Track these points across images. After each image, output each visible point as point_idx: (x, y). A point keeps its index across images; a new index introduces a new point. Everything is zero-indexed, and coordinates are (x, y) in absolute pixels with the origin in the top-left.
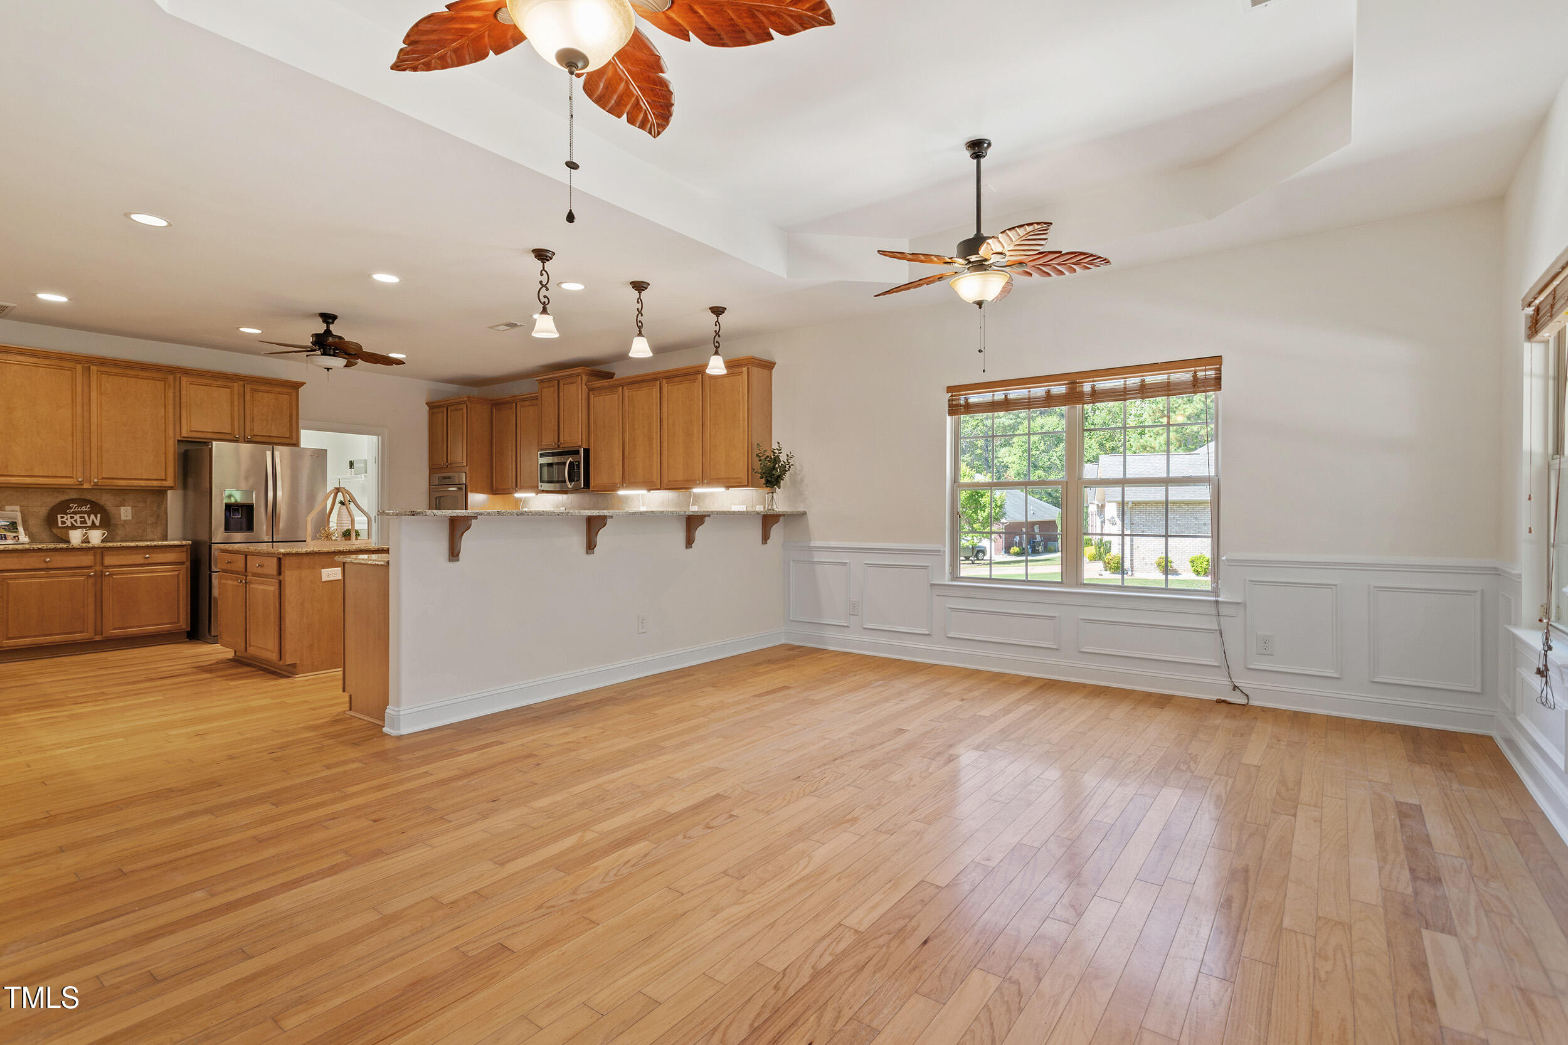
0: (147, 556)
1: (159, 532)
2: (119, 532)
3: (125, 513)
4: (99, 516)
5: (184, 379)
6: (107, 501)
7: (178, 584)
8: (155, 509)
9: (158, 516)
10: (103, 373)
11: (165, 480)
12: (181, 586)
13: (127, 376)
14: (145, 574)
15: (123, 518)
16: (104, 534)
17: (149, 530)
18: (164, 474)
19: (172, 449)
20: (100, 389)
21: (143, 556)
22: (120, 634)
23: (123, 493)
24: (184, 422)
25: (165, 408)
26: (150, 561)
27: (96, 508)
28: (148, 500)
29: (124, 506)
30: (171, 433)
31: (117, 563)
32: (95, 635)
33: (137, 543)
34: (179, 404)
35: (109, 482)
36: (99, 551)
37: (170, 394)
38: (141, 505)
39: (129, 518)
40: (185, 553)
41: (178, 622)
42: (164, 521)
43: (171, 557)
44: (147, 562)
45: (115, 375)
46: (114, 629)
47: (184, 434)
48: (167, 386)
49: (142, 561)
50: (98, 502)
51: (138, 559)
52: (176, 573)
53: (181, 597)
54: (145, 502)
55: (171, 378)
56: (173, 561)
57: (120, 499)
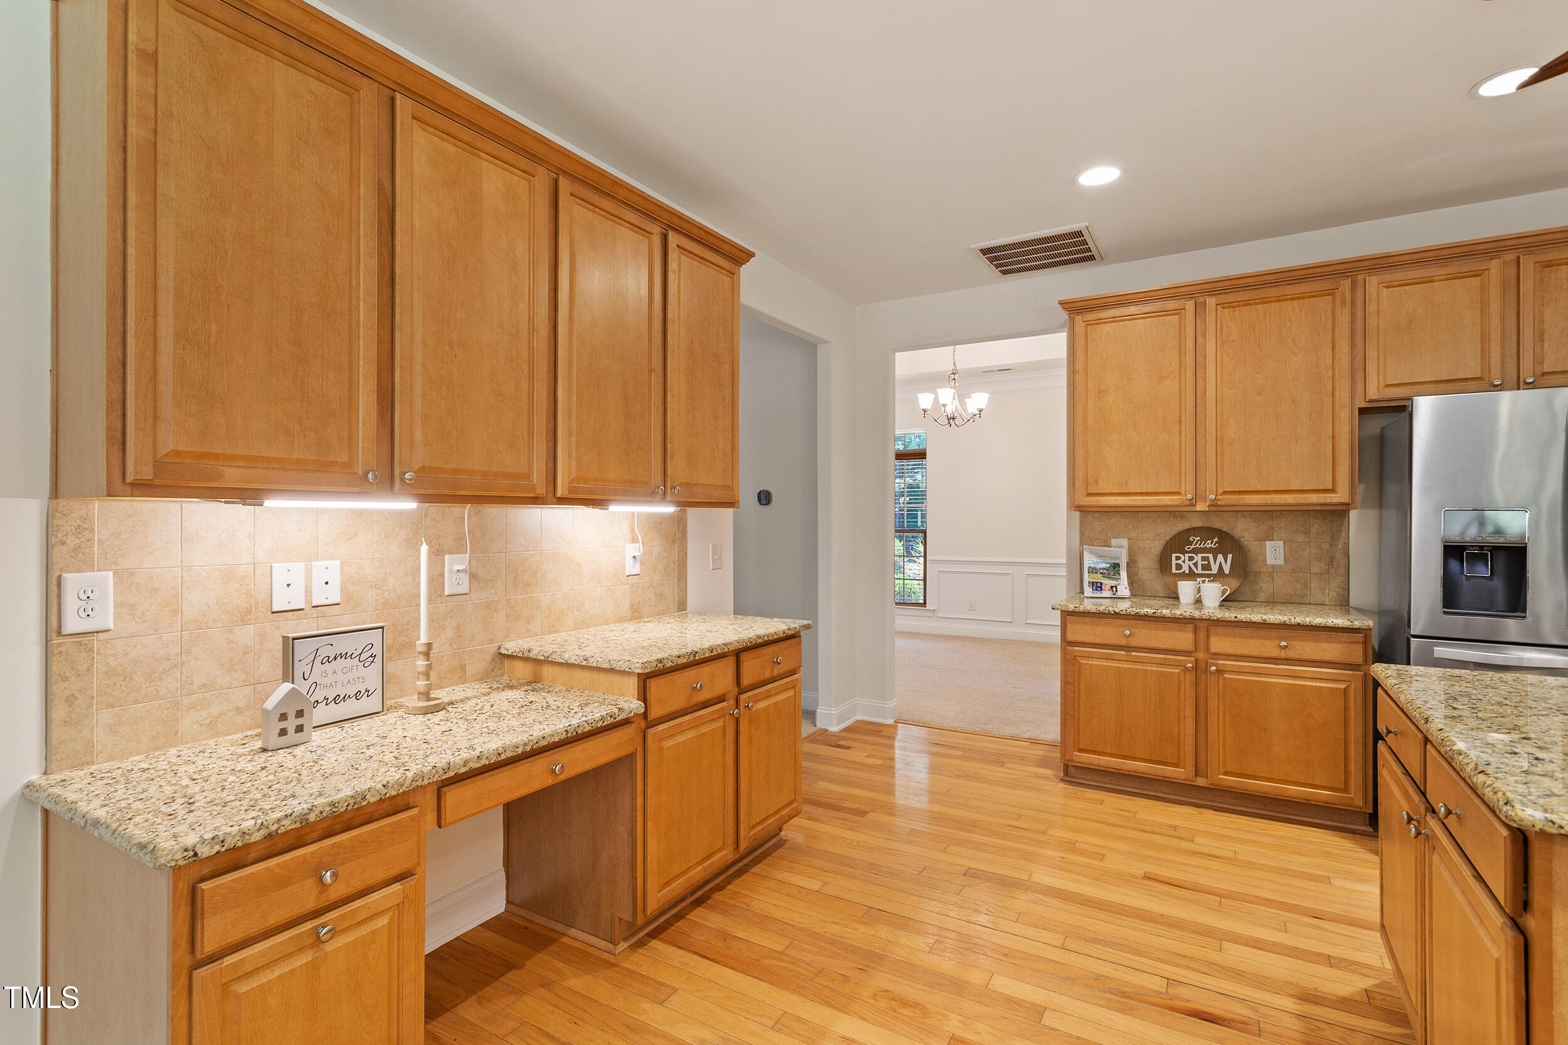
0: (1284, 643)
1: (1333, 590)
2: (1265, 586)
3: (1274, 553)
4: (1230, 556)
5: (1373, 281)
6: (1244, 531)
7: (1346, 709)
8: (1326, 546)
9: (1332, 560)
10: (1223, 305)
11: (1333, 491)
12: (1352, 714)
13: (1265, 301)
14: (1279, 679)
15: (1270, 561)
16: (1224, 592)
17: (1314, 584)
18: (1330, 477)
19: (1346, 425)
20: (1221, 335)
21: (1277, 642)
22: (1236, 785)
23: (1269, 515)
24: (1371, 369)
25: (1333, 349)
26: (1291, 654)
27: (1227, 543)
28: (1313, 530)
29: (1272, 540)
30: (1343, 395)
31: (1231, 651)
32: (1196, 775)
33: (1264, 617)
34: (1359, 335)
35: (1232, 499)
36: (1203, 625)
37: (1344, 317)
38: (1301, 538)
39: (1280, 561)
40: (1360, 647)
41: (1346, 790)
42: (1342, 570)
43: (1331, 650)
44: (1283, 655)
45: (1245, 305)
46: (1226, 773)
47: (1373, 393)
48: (1338, 304)
49: (1275, 653)
50: (1231, 532)
51: (1269, 647)
52: (1342, 686)
53: (1352, 737)
54: (1307, 532)
55: (1346, 284)
56: (1334, 659)
57: (1266, 528)
